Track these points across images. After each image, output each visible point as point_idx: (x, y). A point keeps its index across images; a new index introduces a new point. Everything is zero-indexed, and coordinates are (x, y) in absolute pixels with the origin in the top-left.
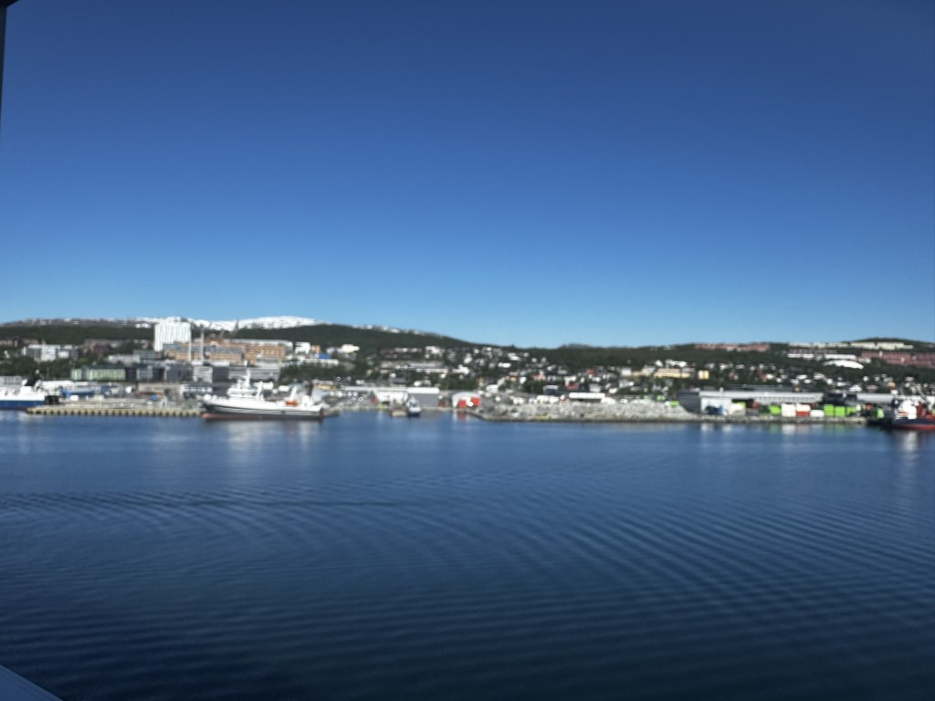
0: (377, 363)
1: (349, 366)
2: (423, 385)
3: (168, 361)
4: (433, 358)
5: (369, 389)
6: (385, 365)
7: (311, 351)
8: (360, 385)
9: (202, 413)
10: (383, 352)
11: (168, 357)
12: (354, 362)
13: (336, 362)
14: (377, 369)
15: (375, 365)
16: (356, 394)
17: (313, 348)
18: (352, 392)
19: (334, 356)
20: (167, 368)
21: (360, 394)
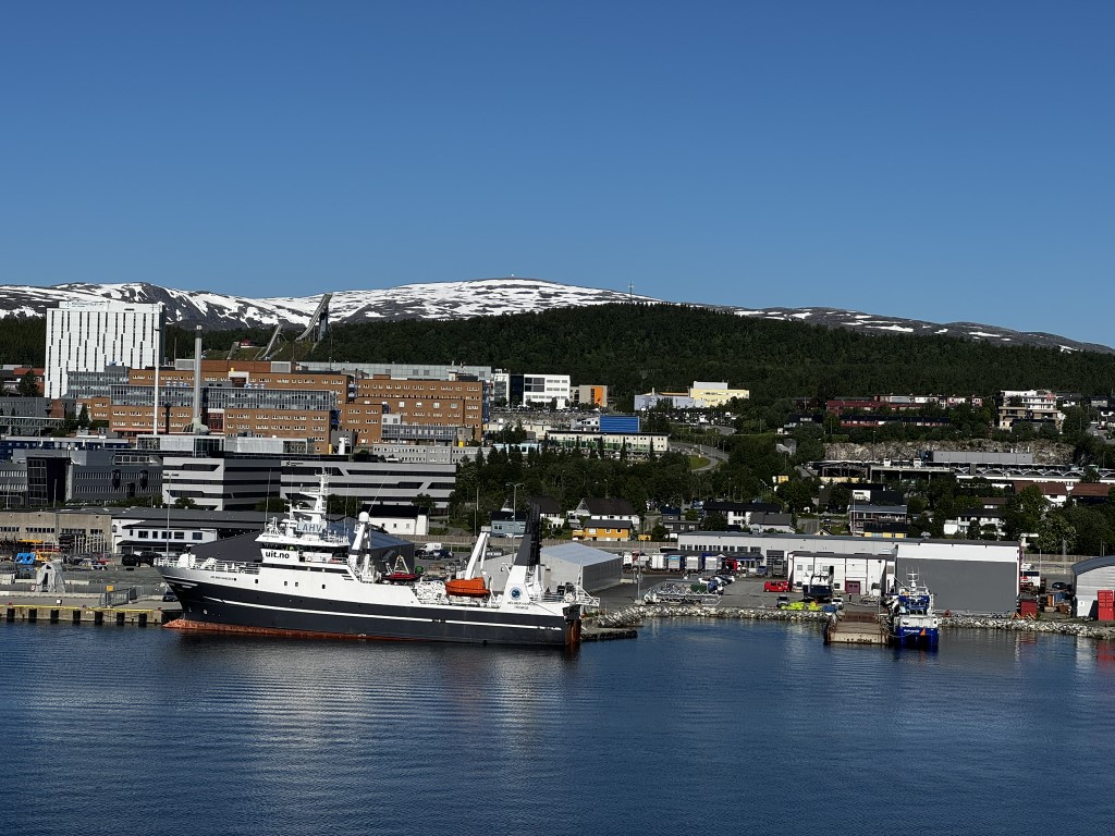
0: (810, 452)
1: (707, 459)
2: (973, 536)
3: (83, 436)
4: (1026, 431)
5: (766, 545)
6: (840, 455)
7: (574, 404)
8: (736, 529)
9: (169, 616)
10: (833, 408)
11: (83, 423)
12: (725, 445)
13: (661, 444)
14: (807, 470)
15: (802, 458)
16: (712, 562)
17: (585, 393)
18: (702, 553)
19: (657, 423)
20: (78, 459)
21: (730, 562)
